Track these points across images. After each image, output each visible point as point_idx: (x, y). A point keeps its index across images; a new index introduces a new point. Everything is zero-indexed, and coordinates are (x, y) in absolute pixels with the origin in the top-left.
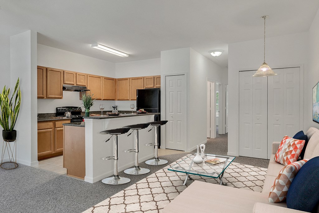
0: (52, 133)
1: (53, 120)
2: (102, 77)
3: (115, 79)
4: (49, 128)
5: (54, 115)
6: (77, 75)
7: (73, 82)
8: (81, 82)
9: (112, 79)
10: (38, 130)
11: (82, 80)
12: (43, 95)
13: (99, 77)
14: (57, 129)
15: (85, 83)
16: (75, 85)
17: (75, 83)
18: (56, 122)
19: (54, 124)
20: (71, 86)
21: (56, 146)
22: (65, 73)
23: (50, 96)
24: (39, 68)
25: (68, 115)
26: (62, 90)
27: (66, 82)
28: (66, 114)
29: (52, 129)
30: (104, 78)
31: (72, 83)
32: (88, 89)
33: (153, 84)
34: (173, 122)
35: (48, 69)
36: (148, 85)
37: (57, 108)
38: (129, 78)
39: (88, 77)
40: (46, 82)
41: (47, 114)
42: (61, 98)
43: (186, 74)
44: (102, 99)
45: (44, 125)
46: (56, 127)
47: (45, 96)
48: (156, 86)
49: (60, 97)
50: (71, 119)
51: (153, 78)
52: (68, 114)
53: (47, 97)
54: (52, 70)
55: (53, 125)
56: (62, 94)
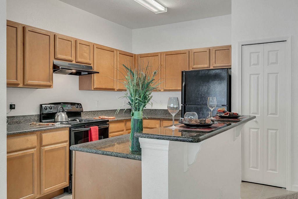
0: (35, 157)
1: (37, 131)
2: (117, 50)
3: (135, 55)
4: (30, 146)
5: (36, 118)
6: (78, 45)
7: (71, 57)
8: (85, 58)
9: (131, 55)
10: (8, 153)
11: (85, 54)
12: (17, 79)
13: (112, 51)
14: (46, 147)
15: (90, 60)
16: (74, 62)
17: (73, 59)
18: (44, 135)
19: (39, 138)
20: (66, 64)
21: (43, 182)
22: (58, 39)
23: (30, 82)
24: (10, 25)
25: (62, 119)
26: (52, 71)
27: (59, 56)
28: (58, 116)
29: (35, 149)
30: (118, 53)
31: (69, 58)
32: (95, 70)
33: (208, 62)
34: (257, 133)
35: (27, 29)
36: (197, 64)
37: (41, 105)
38: (161, 53)
39: (95, 49)
40: (22, 54)
41: (24, 116)
42: (49, 86)
43: (289, 40)
44: (116, 88)
45: (20, 142)
46: (44, 144)
47: (20, 81)
48: (215, 65)
49: (48, 83)
50: (70, 128)
51: (208, 51)
52: (62, 116)
53: (24, 84)
54: (34, 31)
55: (37, 141)
56: (51, 79)
